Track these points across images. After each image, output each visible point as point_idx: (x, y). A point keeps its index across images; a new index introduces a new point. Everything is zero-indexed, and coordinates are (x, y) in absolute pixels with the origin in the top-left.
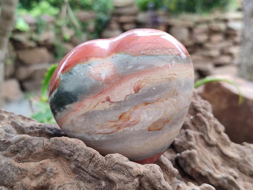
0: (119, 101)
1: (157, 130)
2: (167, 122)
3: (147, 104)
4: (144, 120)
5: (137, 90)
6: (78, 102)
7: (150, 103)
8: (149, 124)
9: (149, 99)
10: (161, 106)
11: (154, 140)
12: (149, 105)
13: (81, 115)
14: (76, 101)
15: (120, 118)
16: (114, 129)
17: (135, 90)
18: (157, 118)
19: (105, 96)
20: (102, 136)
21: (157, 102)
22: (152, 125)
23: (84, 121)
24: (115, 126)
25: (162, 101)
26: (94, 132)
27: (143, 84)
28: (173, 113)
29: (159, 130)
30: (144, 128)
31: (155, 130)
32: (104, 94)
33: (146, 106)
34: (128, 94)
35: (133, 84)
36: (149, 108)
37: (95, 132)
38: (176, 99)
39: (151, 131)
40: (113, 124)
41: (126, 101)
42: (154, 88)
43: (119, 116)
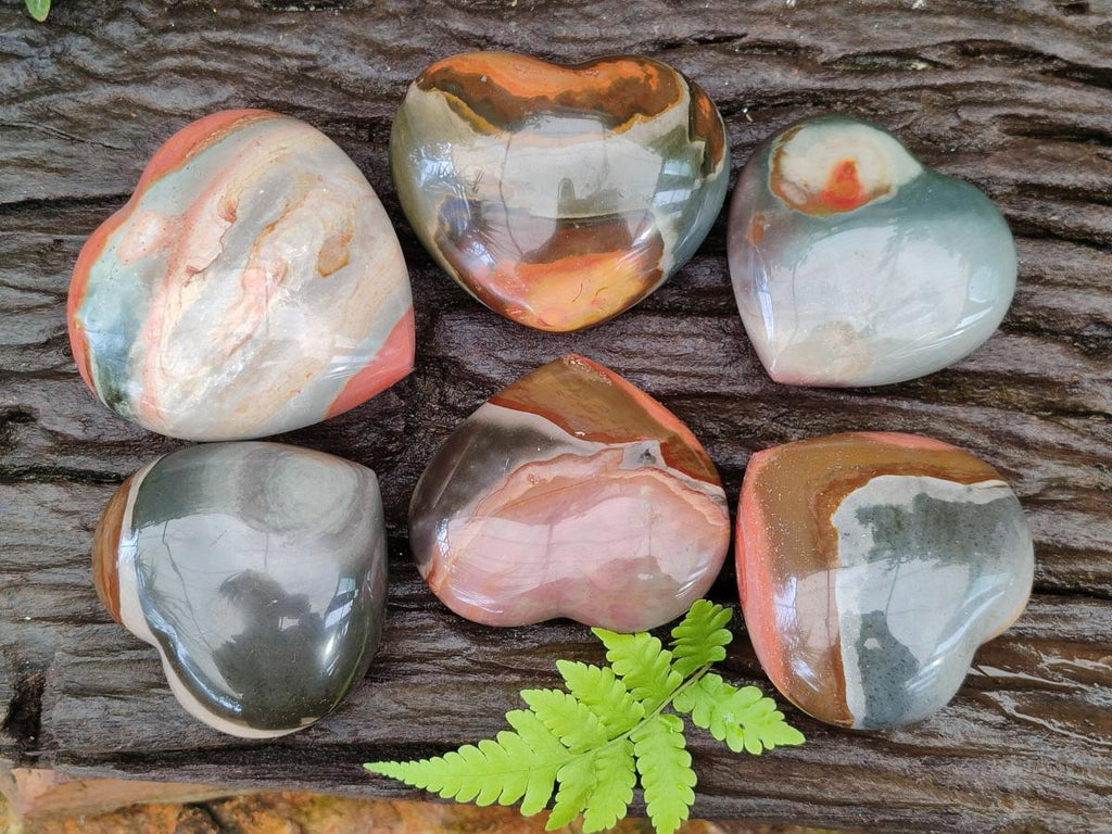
0: (215, 257)
1: (341, 268)
2: (348, 239)
3: (272, 226)
4: (294, 259)
5: (231, 215)
6: (143, 325)
7: (277, 222)
8: (314, 263)
9: (268, 216)
10: (305, 214)
11: (354, 292)
12: (277, 227)
13: (169, 342)
14: (138, 327)
15: (244, 286)
16: (253, 317)
17: (226, 219)
18: (318, 243)
19: (182, 270)
20: (244, 353)
21: (289, 211)
22: (320, 261)
23: (185, 350)
24: (248, 310)
25: (299, 205)
26: (221, 356)
27: (234, 198)
28: (345, 218)
29: (345, 264)
30: (310, 277)
31: (336, 270)
32: (177, 268)
33: (274, 232)
34: (222, 233)
35: (215, 212)
36: (286, 231)
37: (224, 356)
38: (325, 187)
39: (330, 274)
40: (241, 309)
41: (227, 249)
42: (262, 192)
43: (239, 283)
